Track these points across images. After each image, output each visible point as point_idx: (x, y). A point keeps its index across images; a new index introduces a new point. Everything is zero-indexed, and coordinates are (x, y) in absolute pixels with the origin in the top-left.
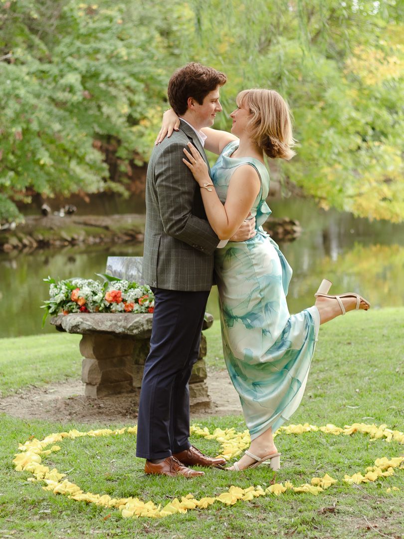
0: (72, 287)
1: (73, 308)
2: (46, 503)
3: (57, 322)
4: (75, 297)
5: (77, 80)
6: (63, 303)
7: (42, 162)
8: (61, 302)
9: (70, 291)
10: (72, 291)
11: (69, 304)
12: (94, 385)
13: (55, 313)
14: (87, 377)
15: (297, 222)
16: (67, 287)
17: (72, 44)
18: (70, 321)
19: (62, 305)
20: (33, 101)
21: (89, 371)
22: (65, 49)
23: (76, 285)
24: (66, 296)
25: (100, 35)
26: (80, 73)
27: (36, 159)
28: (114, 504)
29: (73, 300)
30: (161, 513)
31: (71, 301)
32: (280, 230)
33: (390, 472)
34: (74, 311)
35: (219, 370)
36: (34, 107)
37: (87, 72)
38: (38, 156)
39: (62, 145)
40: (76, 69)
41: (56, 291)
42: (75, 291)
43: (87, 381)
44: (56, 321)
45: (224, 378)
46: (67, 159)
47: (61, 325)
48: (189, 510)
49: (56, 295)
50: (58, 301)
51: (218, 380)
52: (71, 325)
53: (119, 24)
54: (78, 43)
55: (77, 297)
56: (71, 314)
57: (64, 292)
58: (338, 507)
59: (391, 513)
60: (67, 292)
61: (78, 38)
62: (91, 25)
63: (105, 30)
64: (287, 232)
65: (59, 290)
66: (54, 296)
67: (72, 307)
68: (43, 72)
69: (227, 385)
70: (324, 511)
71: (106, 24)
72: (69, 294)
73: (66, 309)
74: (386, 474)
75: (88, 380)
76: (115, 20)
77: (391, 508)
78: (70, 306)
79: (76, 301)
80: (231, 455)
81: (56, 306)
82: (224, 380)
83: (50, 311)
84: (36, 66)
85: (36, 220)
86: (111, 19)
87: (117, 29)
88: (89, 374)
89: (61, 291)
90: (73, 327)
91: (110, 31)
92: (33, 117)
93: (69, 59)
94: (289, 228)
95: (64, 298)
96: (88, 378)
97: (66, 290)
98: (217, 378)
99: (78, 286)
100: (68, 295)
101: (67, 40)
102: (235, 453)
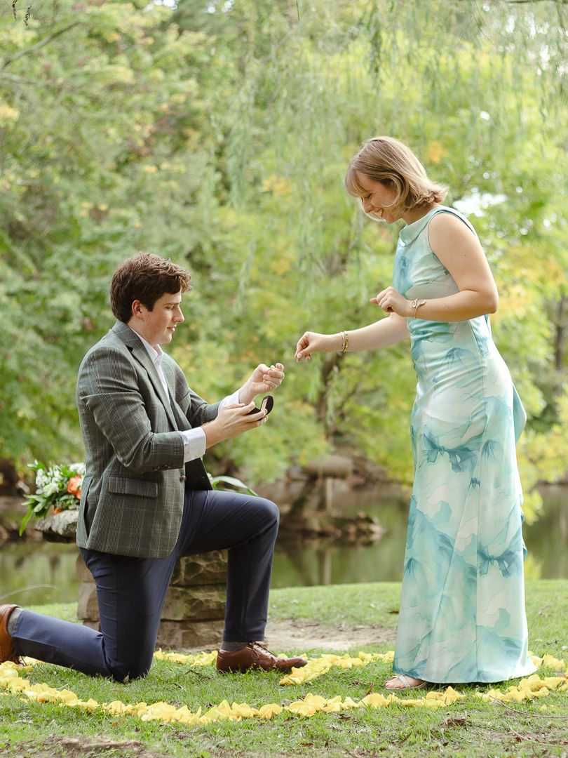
0: (69, 474)
1: (70, 504)
2: (25, 714)
3: (46, 526)
4: (74, 488)
5: (74, 301)
6: (54, 498)
7: (20, 414)
8: (53, 494)
9: (66, 479)
10: (69, 480)
11: (65, 497)
12: (95, 622)
13: (43, 512)
14: (85, 609)
15: (376, 520)
16: (62, 474)
17: (69, 254)
18: (66, 518)
19: (53, 499)
20: (12, 330)
21: (90, 601)
22: (59, 262)
23: (75, 470)
24: (61, 486)
25: (109, 244)
26: (80, 293)
27: (11, 410)
28: (130, 711)
29: (69, 491)
30: (201, 719)
31: (67, 493)
32: (352, 529)
33: (544, 692)
34: (70, 507)
35: (277, 620)
36: (14, 338)
37: (89, 293)
38: (16, 406)
39: (51, 398)
40: (74, 288)
41: (45, 479)
42: (73, 480)
43: (85, 616)
44: (43, 525)
45: (284, 630)
46: (55, 419)
47: (50, 528)
48: (244, 718)
49: (46, 484)
50: (49, 493)
51: (275, 632)
52: (66, 523)
53: (136, 228)
54: (78, 254)
55: (77, 487)
56: (67, 511)
57: (57, 480)
58: (469, 719)
59: (550, 727)
60: (62, 481)
61: (78, 247)
62: (97, 230)
63: (116, 237)
64: (360, 533)
65: (50, 478)
66: (43, 487)
67: (68, 502)
68: (28, 292)
69: (288, 638)
70: (449, 724)
71: (119, 228)
72: (65, 485)
73: (59, 505)
74: (536, 694)
75: (87, 615)
76: (131, 223)
77: (549, 723)
78: (66, 500)
79: (75, 494)
80: (302, 679)
81: (45, 500)
82: (284, 633)
83: (37, 509)
84: (17, 283)
85: (8, 504)
86: (125, 222)
87: (134, 235)
88: (88, 605)
89: (54, 479)
90: (69, 525)
91: (123, 239)
92: (11, 351)
93: (65, 274)
94: (364, 526)
95: (58, 490)
96: (87, 610)
97: (61, 478)
98: (274, 630)
99: (79, 473)
100: (63, 485)
101: (63, 249)
102: (308, 677)
